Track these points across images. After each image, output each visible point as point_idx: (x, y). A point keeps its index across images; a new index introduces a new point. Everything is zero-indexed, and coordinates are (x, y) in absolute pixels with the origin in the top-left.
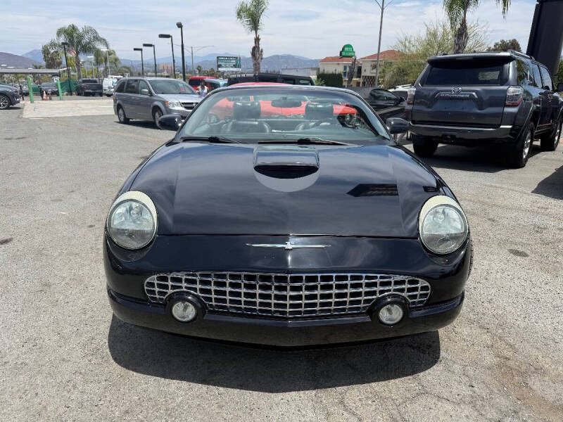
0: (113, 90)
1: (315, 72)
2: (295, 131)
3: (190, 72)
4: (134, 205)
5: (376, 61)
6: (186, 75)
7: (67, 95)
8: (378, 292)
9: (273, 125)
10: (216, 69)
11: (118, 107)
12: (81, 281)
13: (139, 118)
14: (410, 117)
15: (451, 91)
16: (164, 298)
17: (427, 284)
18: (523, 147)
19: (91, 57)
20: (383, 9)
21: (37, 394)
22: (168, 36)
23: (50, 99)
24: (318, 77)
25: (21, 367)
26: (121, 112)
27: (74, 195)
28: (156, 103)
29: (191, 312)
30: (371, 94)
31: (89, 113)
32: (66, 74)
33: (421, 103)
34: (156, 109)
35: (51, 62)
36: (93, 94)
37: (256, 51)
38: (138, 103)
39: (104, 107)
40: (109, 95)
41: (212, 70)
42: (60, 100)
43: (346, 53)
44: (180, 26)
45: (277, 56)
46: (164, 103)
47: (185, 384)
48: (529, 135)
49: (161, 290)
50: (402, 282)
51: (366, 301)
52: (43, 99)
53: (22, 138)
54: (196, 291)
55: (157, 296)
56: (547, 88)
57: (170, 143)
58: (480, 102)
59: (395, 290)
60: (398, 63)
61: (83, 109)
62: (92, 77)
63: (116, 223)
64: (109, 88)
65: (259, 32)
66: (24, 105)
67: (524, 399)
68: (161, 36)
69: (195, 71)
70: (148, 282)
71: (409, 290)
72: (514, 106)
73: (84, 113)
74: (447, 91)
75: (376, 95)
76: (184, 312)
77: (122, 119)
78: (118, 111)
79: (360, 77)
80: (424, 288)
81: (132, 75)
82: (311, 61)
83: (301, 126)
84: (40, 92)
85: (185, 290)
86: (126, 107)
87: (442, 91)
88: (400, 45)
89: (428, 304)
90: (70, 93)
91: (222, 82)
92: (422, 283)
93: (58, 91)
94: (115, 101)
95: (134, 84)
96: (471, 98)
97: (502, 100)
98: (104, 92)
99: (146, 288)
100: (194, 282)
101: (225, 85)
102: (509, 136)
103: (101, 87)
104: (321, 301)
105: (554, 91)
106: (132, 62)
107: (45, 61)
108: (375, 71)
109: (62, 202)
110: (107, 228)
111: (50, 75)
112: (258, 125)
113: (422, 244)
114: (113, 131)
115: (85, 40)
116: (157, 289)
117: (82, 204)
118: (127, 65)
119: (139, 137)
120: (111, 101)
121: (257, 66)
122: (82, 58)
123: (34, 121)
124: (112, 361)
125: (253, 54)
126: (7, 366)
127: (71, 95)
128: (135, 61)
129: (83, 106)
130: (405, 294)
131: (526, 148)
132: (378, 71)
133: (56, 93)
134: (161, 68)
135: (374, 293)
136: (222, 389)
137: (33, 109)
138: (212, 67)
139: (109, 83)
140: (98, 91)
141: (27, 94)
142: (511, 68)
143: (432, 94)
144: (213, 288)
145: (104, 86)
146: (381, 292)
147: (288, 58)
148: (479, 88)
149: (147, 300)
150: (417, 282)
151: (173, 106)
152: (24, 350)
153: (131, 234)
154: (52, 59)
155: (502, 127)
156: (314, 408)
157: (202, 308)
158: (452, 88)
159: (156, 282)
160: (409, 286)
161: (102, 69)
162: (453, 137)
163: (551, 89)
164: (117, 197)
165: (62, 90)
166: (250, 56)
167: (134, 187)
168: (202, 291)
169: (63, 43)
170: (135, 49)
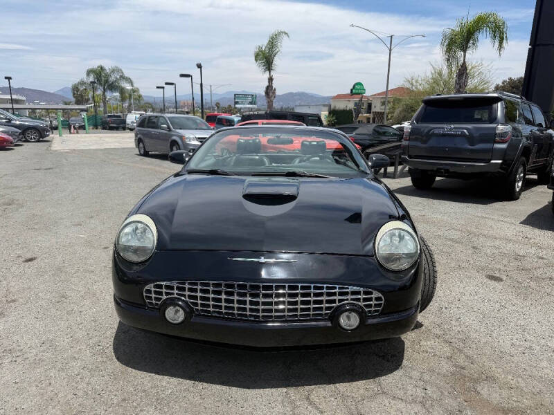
0: (135, 125)
1: (327, 108)
2: (291, 165)
3: (209, 108)
4: (140, 225)
5: (385, 97)
6: (205, 110)
7: (93, 129)
8: (337, 301)
9: (273, 159)
10: (233, 106)
11: (139, 141)
12: (94, 295)
13: (157, 151)
14: (406, 152)
15: (443, 128)
16: (159, 303)
17: (380, 295)
18: (515, 181)
19: (117, 94)
20: (390, 50)
21: (50, 384)
22: (188, 76)
23: (77, 133)
24: (330, 113)
25: (39, 362)
26: (141, 145)
27: (92, 221)
28: (174, 138)
29: (181, 316)
30: (374, 130)
31: (112, 146)
32: (93, 110)
33: (416, 139)
34: (174, 143)
35: (80, 99)
36: (117, 129)
37: (269, 90)
38: (158, 137)
39: (127, 140)
40: (131, 130)
41: (230, 106)
42: (87, 133)
43: (357, 90)
44: (199, 66)
45: (291, 93)
46: (181, 137)
47: (175, 380)
48: (520, 169)
49: (157, 296)
50: (358, 293)
51: (327, 308)
52: (70, 133)
53: (49, 169)
54: (185, 298)
55: (154, 302)
56: (540, 125)
57: (177, 175)
58: (471, 139)
59: (352, 299)
60: (407, 99)
61: (107, 143)
62: (117, 113)
63: (123, 240)
64: (132, 122)
65: (272, 72)
66: (53, 138)
67: (471, 401)
68: (182, 76)
69: (213, 108)
70: (147, 290)
71: (365, 300)
72: (503, 142)
73: (107, 146)
74: (439, 128)
75: (380, 130)
76: (175, 315)
77: (142, 152)
78: (139, 144)
79: (370, 113)
80: (378, 299)
81: (153, 111)
82: (324, 98)
83: (298, 160)
84: (68, 126)
85: (176, 296)
86: (146, 140)
87: (435, 128)
88: (407, 83)
89: (382, 314)
90: (96, 127)
91: (236, 118)
92: (376, 294)
93: (84, 125)
94: (136, 136)
95: (155, 120)
96: (463, 135)
97: (492, 137)
98: (127, 126)
99: (144, 294)
100: (184, 289)
101: (239, 121)
102: (500, 170)
103: (124, 122)
104: (289, 307)
105: (547, 128)
106: (155, 98)
107: (75, 97)
108: (383, 107)
109: (82, 227)
110: (116, 245)
111: (78, 111)
112: (259, 159)
113: (378, 261)
114: (132, 162)
115: (112, 78)
116: (153, 295)
117: (99, 228)
118: (151, 101)
119: (157, 168)
120: (132, 135)
121: (270, 104)
122: (109, 95)
123: (62, 153)
124: (116, 360)
125: (267, 93)
126: (27, 362)
127: (97, 129)
128: (157, 98)
129: (107, 139)
130: (362, 304)
131: (518, 182)
132: (388, 108)
133: (82, 127)
134: (182, 104)
135: (334, 301)
136: (206, 385)
137: (62, 142)
138: (229, 103)
139: (132, 118)
140: (121, 125)
141: (56, 128)
142: (499, 107)
143: (426, 131)
144: (199, 294)
145: (127, 120)
146: (340, 301)
147: (302, 96)
148: (469, 126)
149: (145, 305)
150: (371, 293)
151: (190, 141)
152: (42, 349)
153: (136, 250)
154: (82, 96)
155: (493, 161)
156: (283, 402)
157: (190, 312)
158: (445, 126)
159: (153, 289)
160: (364, 297)
161: (126, 105)
162: (447, 171)
163: (544, 126)
164: (126, 219)
165: (89, 125)
166: (264, 94)
167: (140, 211)
168: (190, 297)
169: (91, 82)
170: (158, 87)
